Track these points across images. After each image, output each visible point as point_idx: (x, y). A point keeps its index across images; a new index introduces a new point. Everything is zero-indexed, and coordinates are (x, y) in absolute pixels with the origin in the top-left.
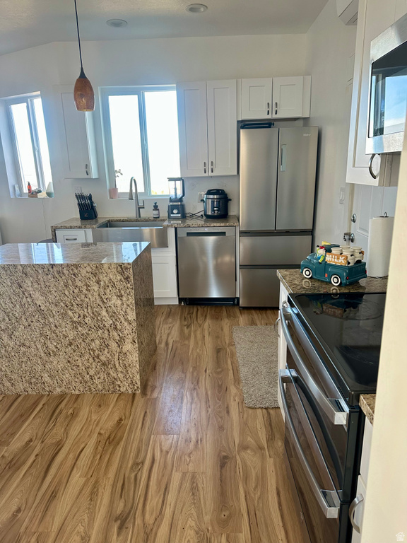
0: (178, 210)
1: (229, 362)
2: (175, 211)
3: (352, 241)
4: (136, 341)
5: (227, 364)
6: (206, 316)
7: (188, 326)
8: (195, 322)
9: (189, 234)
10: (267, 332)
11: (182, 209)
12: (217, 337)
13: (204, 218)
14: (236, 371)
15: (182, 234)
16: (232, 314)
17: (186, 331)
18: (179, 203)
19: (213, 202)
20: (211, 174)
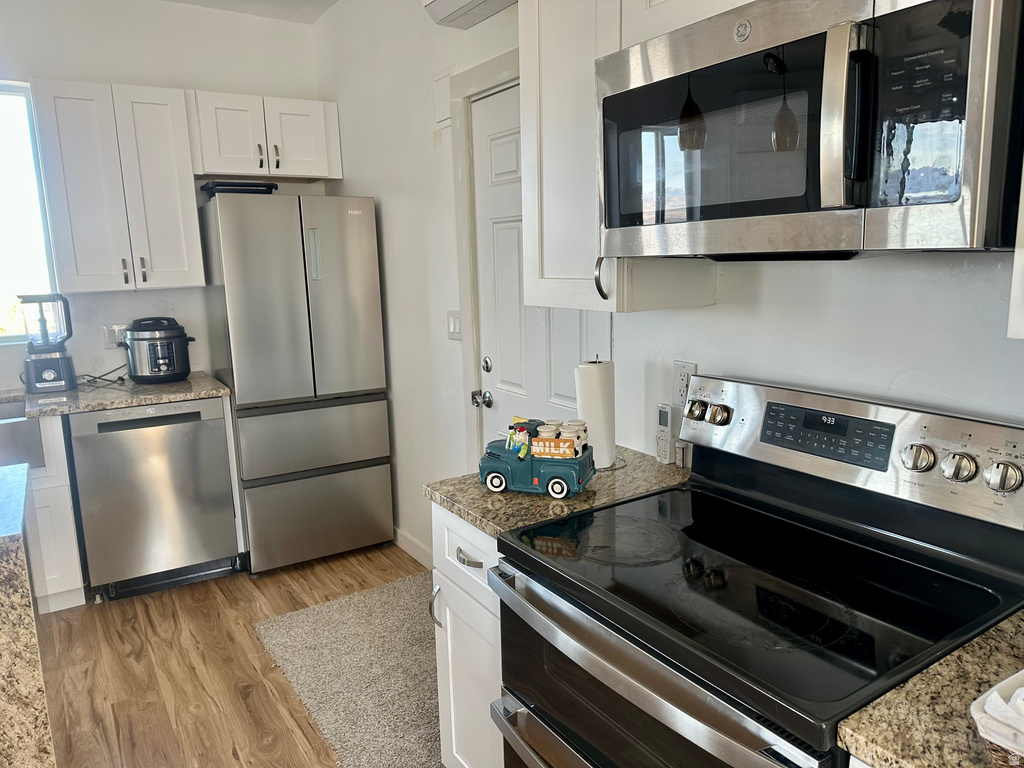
0: (57, 371)
1: (284, 712)
2: (49, 375)
3: (489, 404)
4: (50, 749)
5: (281, 719)
6: (174, 616)
7: (139, 655)
8: (153, 639)
9: (104, 427)
10: (337, 616)
11: (66, 369)
12: (228, 660)
13: (130, 384)
14: (310, 729)
15: (83, 427)
16: (239, 596)
17: (138, 668)
18: (57, 355)
19: (153, 348)
20: (141, 285)
